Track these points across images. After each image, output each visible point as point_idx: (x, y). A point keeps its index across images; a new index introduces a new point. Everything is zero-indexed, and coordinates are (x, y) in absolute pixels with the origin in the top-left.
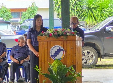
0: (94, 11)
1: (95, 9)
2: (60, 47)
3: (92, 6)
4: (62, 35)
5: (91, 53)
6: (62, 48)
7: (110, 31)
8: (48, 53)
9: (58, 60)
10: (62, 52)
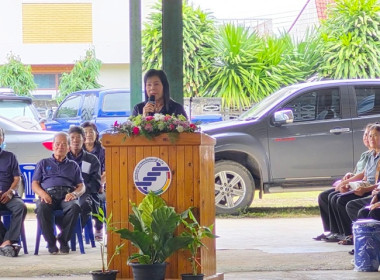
0: (243, 71)
1: (245, 67)
2: (160, 160)
3: (237, 59)
4: (165, 131)
5: (238, 177)
6: (165, 165)
7: (284, 122)
8: (129, 178)
9: (154, 194)
10: (164, 173)
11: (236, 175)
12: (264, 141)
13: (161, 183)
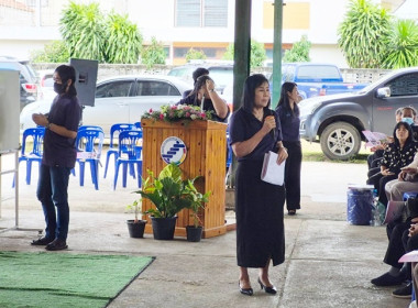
2: (179, 140)
8: (158, 151)
9: (174, 164)
10: (181, 149)
11: (348, 133)
12: (369, 109)
13: (179, 156)
